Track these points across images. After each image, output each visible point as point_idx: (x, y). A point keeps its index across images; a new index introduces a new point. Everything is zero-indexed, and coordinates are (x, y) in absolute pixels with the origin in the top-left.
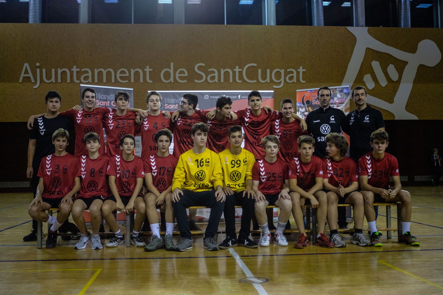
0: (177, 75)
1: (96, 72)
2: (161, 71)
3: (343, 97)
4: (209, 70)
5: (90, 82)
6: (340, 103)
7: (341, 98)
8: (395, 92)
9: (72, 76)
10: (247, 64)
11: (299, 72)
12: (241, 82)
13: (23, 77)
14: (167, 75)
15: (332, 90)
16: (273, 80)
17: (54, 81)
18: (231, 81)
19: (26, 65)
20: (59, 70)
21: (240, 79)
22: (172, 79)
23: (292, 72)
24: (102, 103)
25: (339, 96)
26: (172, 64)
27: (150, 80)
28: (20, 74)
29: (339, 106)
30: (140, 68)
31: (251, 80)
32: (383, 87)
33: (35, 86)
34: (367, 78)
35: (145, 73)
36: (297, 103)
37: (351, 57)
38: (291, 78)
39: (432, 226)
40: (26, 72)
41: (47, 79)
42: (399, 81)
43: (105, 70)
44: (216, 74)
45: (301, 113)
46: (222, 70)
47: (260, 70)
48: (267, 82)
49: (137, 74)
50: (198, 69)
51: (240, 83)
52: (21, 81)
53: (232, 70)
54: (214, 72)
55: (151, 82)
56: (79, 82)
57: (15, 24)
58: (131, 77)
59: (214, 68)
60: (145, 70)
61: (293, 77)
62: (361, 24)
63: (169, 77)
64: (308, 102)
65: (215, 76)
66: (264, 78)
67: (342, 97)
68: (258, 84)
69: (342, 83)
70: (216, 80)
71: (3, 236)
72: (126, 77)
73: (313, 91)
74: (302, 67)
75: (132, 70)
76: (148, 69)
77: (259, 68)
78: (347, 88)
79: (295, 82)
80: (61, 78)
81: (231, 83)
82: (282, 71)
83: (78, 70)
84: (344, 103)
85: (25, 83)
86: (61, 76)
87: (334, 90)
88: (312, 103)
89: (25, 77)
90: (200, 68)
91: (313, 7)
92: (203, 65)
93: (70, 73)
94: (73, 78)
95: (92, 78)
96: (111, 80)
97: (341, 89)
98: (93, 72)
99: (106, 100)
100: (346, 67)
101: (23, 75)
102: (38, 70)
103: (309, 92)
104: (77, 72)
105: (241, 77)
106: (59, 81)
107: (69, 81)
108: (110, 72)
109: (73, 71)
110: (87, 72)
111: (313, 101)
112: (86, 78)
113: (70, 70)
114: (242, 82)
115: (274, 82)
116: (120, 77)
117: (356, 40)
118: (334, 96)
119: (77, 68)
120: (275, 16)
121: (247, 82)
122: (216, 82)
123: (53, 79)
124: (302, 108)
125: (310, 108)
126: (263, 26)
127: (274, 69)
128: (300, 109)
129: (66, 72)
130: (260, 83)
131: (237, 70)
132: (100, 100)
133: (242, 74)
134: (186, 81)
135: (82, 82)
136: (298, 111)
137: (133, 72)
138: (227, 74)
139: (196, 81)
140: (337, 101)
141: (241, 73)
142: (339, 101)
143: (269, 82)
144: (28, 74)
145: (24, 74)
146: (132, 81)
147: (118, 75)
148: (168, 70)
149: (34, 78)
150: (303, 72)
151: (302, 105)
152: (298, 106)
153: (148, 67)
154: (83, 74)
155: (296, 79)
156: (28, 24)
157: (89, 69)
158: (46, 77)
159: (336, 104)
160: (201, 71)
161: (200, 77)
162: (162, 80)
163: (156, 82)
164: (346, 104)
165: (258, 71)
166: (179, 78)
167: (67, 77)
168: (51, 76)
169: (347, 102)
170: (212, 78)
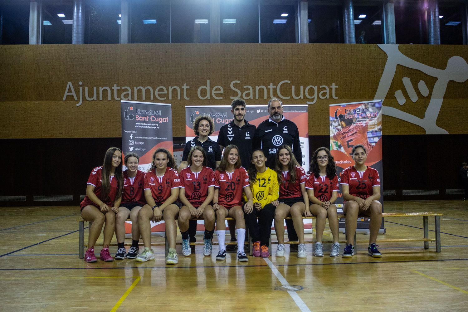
0: (214, 92)
1: (136, 89)
2: (197, 89)
3: (375, 111)
4: (245, 87)
5: (130, 100)
6: (372, 117)
7: (373, 112)
8: (426, 107)
9: (112, 94)
10: (281, 81)
11: (332, 88)
13: (67, 95)
14: (204, 92)
15: (364, 104)
16: (306, 96)
17: (95, 99)
19: (70, 84)
20: (100, 88)
21: (274, 95)
22: (208, 96)
23: (325, 89)
24: (141, 119)
25: (371, 110)
26: (208, 81)
27: (187, 97)
28: (64, 93)
29: (372, 120)
30: (177, 86)
31: (285, 96)
32: (414, 103)
33: (78, 104)
34: (398, 94)
35: (182, 90)
36: (330, 117)
37: (382, 73)
39: (463, 237)
40: (70, 90)
41: (89, 97)
42: (429, 97)
43: (144, 88)
44: (251, 91)
45: (334, 127)
46: (257, 87)
47: (293, 87)
48: (300, 99)
49: (174, 91)
50: (233, 86)
52: (64, 99)
53: (266, 87)
54: (249, 89)
55: (188, 99)
56: (119, 99)
57: (59, 45)
58: (169, 95)
59: (249, 85)
60: (183, 87)
61: (326, 93)
62: (392, 42)
63: (206, 94)
64: (341, 116)
65: (250, 93)
66: (298, 94)
68: (291, 100)
70: (251, 97)
71: (48, 245)
72: (164, 94)
73: (346, 105)
74: (334, 83)
76: (185, 87)
77: (293, 85)
78: (378, 102)
79: (328, 98)
80: (103, 96)
81: (265, 99)
82: (315, 88)
83: (119, 88)
84: (376, 117)
85: (69, 101)
86: (103, 94)
87: (367, 104)
88: (344, 117)
89: (69, 95)
90: (235, 85)
91: (345, 26)
92: (239, 82)
93: (111, 91)
94: (114, 96)
95: (132, 95)
96: (150, 98)
97: (373, 104)
98: (133, 90)
99: (145, 116)
100: (378, 84)
101: (66, 93)
102: (81, 89)
103: (342, 106)
104: (118, 90)
105: (275, 93)
106: (101, 98)
107: (109, 98)
108: (149, 89)
109: (113, 89)
110: (127, 90)
111: (346, 115)
112: (126, 95)
113: (111, 88)
115: (308, 98)
116: (159, 94)
117: (387, 57)
118: (366, 110)
120: (308, 34)
122: (251, 98)
123: (95, 97)
124: (335, 122)
125: (343, 122)
126: (296, 44)
127: (307, 86)
128: (333, 123)
129: (107, 90)
130: (294, 99)
131: (271, 86)
132: (140, 115)
133: (277, 90)
134: (222, 98)
135: (122, 98)
136: (332, 125)
137: (171, 89)
138: (261, 90)
139: (231, 98)
140: (369, 115)
141: (275, 90)
142: (371, 116)
143: (302, 98)
144: (72, 92)
145: (68, 92)
146: (170, 98)
147: (157, 93)
148: (205, 87)
149: (77, 96)
150: (335, 88)
151: (335, 120)
152: (331, 120)
153: (185, 85)
154: (124, 92)
155: (328, 95)
156: (71, 45)
157: (129, 87)
158: (88, 95)
159: (368, 118)
160: (236, 88)
161: (236, 94)
162: (199, 98)
163: (193, 99)
164: (378, 118)
165: (292, 87)
166: (215, 95)
167: (108, 95)
168: (93, 94)
169: (379, 115)
170: (248, 95)
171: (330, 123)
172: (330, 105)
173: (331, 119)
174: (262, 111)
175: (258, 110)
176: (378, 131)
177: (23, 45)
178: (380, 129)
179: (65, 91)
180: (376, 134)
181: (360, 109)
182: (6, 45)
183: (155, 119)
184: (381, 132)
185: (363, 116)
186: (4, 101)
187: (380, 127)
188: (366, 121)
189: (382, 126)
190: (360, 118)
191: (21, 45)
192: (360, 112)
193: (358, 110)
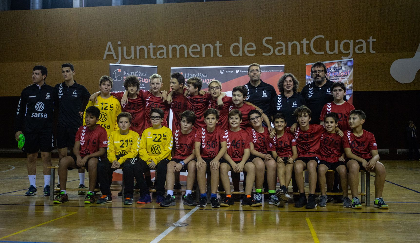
0: (246, 49)
1: (170, 47)
2: (230, 46)
3: (348, 70)
4: (277, 43)
5: (165, 57)
6: (345, 76)
7: (346, 71)
9: (149, 53)
10: (315, 36)
11: (369, 42)
12: (308, 53)
13: (107, 54)
14: (236, 49)
15: (338, 63)
16: (341, 51)
17: (133, 58)
18: (299, 53)
19: (109, 43)
20: (137, 47)
21: (307, 51)
22: (241, 53)
23: (361, 43)
25: (343, 68)
26: (241, 39)
27: (220, 54)
28: (104, 52)
29: (344, 79)
30: (210, 43)
31: (319, 52)
33: (117, 62)
35: (215, 48)
38: (360, 49)
40: (109, 50)
41: (127, 56)
43: (179, 46)
44: (284, 47)
46: (289, 43)
47: (328, 42)
48: (335, 53)
49: (208, 48)
50: (266, 43)
51: (308, 55)
52: (104, 58)
53: (299, 43)
54: (281, 45)
55: (221, 56)
56: (155, 57)
57: (100, 7)
58: (202, 52)
59: (282, 41)
60: (215, 45)
61: (362, 47)
63: (238, 51)
65: (282, 49)
66: (332, 49)
67: (346, 69)
68: (325, 56)
69: (416, 52)
70: (284, 53)
72: (198, 52)
74: (372, 37)
75: (203, 45)
76: (218, 44)
77: (327, 40)
78: (351, 61)
79: (365, 52)
80: (140, 55)
81: (298, 55)
82: (351, 42)
83: (155, 46)
84: (348, 75)
85: (108, 60)
86: (139, 52)
87: (340, 63)
89: (109, 54)
90: (268, 41)
92: (271, 38)
93: (148, 50)
94: (150, 54)
95: (167, 54)
96: (184, 56)
97: (345, 62)
98: (168, 48)
101: (106, 53)
102: (120, 48)
104: (154, 48)
105: (308, 49)
106: (138, 57)
107: (146, 57)
108: (183, 47)
109: (150, 48)
110: (162, 48)
112: (162, 54)
113: (147, 47)
114: (310, 54)
115: (342, 53)
116: (192, 52)
118: (339, 68)
119: (153, 45)
121: (315, 54)
123: (132, 56)
127: (342, 41)
129: (143, 49)
130: (328, 54)
131: (305, 42)
133: (310, 46)
134: (254, 54)
135: (158, 58)
137: (204, 47)
138: (294, 46)
139: (264, 54)
140: (342, 74)
141: (308, 45)
142: (344, 74)
143: (337, 53)
144: (111, 51)
145: (108, 52)
146: (204, 56)
147: (191, 50)
148: (237, 44)
149: (116, 55)
150: (373, 42)
151: (311, 78)
152: (307, 79)
153: (218, 42)
154: (159, 50)
155: (365, 49)
156: (110, 6)
157: (165, 45)
158: (126, 54)
159: (340, 77)
160: (268, 44)
161: (268, 50)
162: (231, 54)
163: (226, 56)
164: (350, 77)
165: (325, 43)
166: (247, 52)
167: (144, 54)
168: (131, 53)
169: (351, 74)
170: (280, 51)
171: (306, 81)
172: (307, 64)
173: (307, 77)
174: (241, 71)
175: (237, 70)
176: (349, 89)
177: (67, 8)
178: (351, 87)
179: (105, 51)
180: (348, 92)
181: (334, 68)
182: (52, 9)
183: (141, 80)
184: (352, 90)
185: (336, 74)
186: (51, 61)
187: (351, 85)
188: (338, 79)
189: (353, 84)
190: (333, 76)
191: (65, 8)
192: (334, 71)
193: (332, 69)
